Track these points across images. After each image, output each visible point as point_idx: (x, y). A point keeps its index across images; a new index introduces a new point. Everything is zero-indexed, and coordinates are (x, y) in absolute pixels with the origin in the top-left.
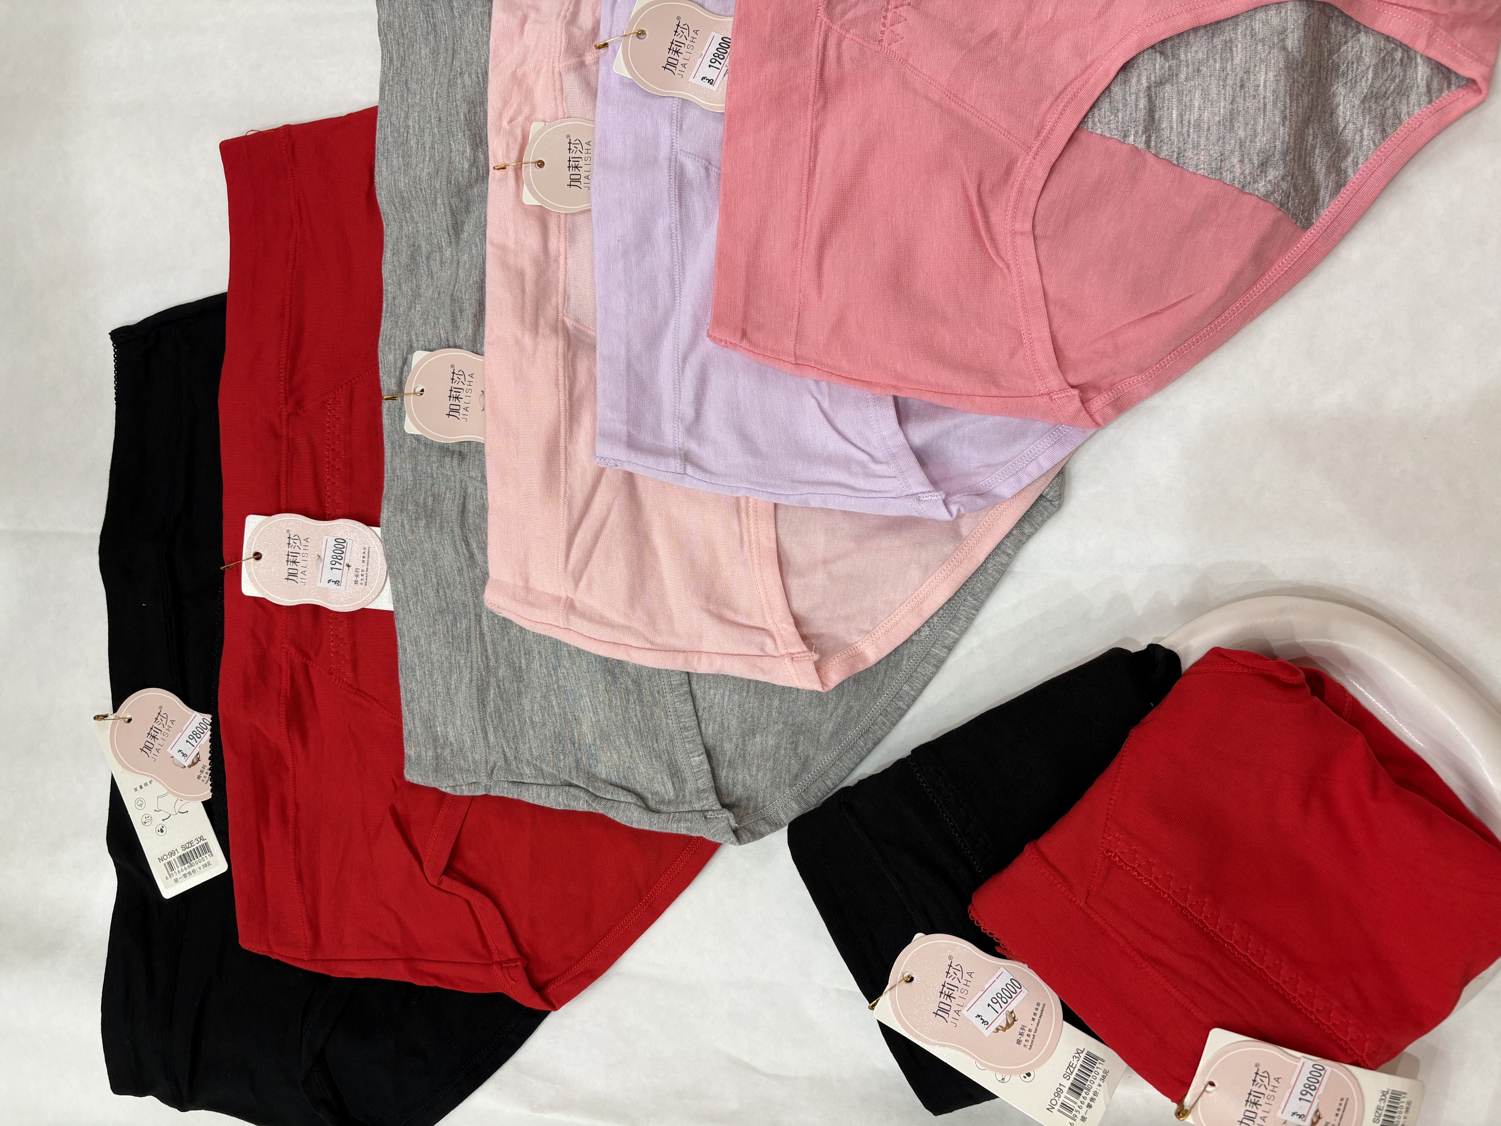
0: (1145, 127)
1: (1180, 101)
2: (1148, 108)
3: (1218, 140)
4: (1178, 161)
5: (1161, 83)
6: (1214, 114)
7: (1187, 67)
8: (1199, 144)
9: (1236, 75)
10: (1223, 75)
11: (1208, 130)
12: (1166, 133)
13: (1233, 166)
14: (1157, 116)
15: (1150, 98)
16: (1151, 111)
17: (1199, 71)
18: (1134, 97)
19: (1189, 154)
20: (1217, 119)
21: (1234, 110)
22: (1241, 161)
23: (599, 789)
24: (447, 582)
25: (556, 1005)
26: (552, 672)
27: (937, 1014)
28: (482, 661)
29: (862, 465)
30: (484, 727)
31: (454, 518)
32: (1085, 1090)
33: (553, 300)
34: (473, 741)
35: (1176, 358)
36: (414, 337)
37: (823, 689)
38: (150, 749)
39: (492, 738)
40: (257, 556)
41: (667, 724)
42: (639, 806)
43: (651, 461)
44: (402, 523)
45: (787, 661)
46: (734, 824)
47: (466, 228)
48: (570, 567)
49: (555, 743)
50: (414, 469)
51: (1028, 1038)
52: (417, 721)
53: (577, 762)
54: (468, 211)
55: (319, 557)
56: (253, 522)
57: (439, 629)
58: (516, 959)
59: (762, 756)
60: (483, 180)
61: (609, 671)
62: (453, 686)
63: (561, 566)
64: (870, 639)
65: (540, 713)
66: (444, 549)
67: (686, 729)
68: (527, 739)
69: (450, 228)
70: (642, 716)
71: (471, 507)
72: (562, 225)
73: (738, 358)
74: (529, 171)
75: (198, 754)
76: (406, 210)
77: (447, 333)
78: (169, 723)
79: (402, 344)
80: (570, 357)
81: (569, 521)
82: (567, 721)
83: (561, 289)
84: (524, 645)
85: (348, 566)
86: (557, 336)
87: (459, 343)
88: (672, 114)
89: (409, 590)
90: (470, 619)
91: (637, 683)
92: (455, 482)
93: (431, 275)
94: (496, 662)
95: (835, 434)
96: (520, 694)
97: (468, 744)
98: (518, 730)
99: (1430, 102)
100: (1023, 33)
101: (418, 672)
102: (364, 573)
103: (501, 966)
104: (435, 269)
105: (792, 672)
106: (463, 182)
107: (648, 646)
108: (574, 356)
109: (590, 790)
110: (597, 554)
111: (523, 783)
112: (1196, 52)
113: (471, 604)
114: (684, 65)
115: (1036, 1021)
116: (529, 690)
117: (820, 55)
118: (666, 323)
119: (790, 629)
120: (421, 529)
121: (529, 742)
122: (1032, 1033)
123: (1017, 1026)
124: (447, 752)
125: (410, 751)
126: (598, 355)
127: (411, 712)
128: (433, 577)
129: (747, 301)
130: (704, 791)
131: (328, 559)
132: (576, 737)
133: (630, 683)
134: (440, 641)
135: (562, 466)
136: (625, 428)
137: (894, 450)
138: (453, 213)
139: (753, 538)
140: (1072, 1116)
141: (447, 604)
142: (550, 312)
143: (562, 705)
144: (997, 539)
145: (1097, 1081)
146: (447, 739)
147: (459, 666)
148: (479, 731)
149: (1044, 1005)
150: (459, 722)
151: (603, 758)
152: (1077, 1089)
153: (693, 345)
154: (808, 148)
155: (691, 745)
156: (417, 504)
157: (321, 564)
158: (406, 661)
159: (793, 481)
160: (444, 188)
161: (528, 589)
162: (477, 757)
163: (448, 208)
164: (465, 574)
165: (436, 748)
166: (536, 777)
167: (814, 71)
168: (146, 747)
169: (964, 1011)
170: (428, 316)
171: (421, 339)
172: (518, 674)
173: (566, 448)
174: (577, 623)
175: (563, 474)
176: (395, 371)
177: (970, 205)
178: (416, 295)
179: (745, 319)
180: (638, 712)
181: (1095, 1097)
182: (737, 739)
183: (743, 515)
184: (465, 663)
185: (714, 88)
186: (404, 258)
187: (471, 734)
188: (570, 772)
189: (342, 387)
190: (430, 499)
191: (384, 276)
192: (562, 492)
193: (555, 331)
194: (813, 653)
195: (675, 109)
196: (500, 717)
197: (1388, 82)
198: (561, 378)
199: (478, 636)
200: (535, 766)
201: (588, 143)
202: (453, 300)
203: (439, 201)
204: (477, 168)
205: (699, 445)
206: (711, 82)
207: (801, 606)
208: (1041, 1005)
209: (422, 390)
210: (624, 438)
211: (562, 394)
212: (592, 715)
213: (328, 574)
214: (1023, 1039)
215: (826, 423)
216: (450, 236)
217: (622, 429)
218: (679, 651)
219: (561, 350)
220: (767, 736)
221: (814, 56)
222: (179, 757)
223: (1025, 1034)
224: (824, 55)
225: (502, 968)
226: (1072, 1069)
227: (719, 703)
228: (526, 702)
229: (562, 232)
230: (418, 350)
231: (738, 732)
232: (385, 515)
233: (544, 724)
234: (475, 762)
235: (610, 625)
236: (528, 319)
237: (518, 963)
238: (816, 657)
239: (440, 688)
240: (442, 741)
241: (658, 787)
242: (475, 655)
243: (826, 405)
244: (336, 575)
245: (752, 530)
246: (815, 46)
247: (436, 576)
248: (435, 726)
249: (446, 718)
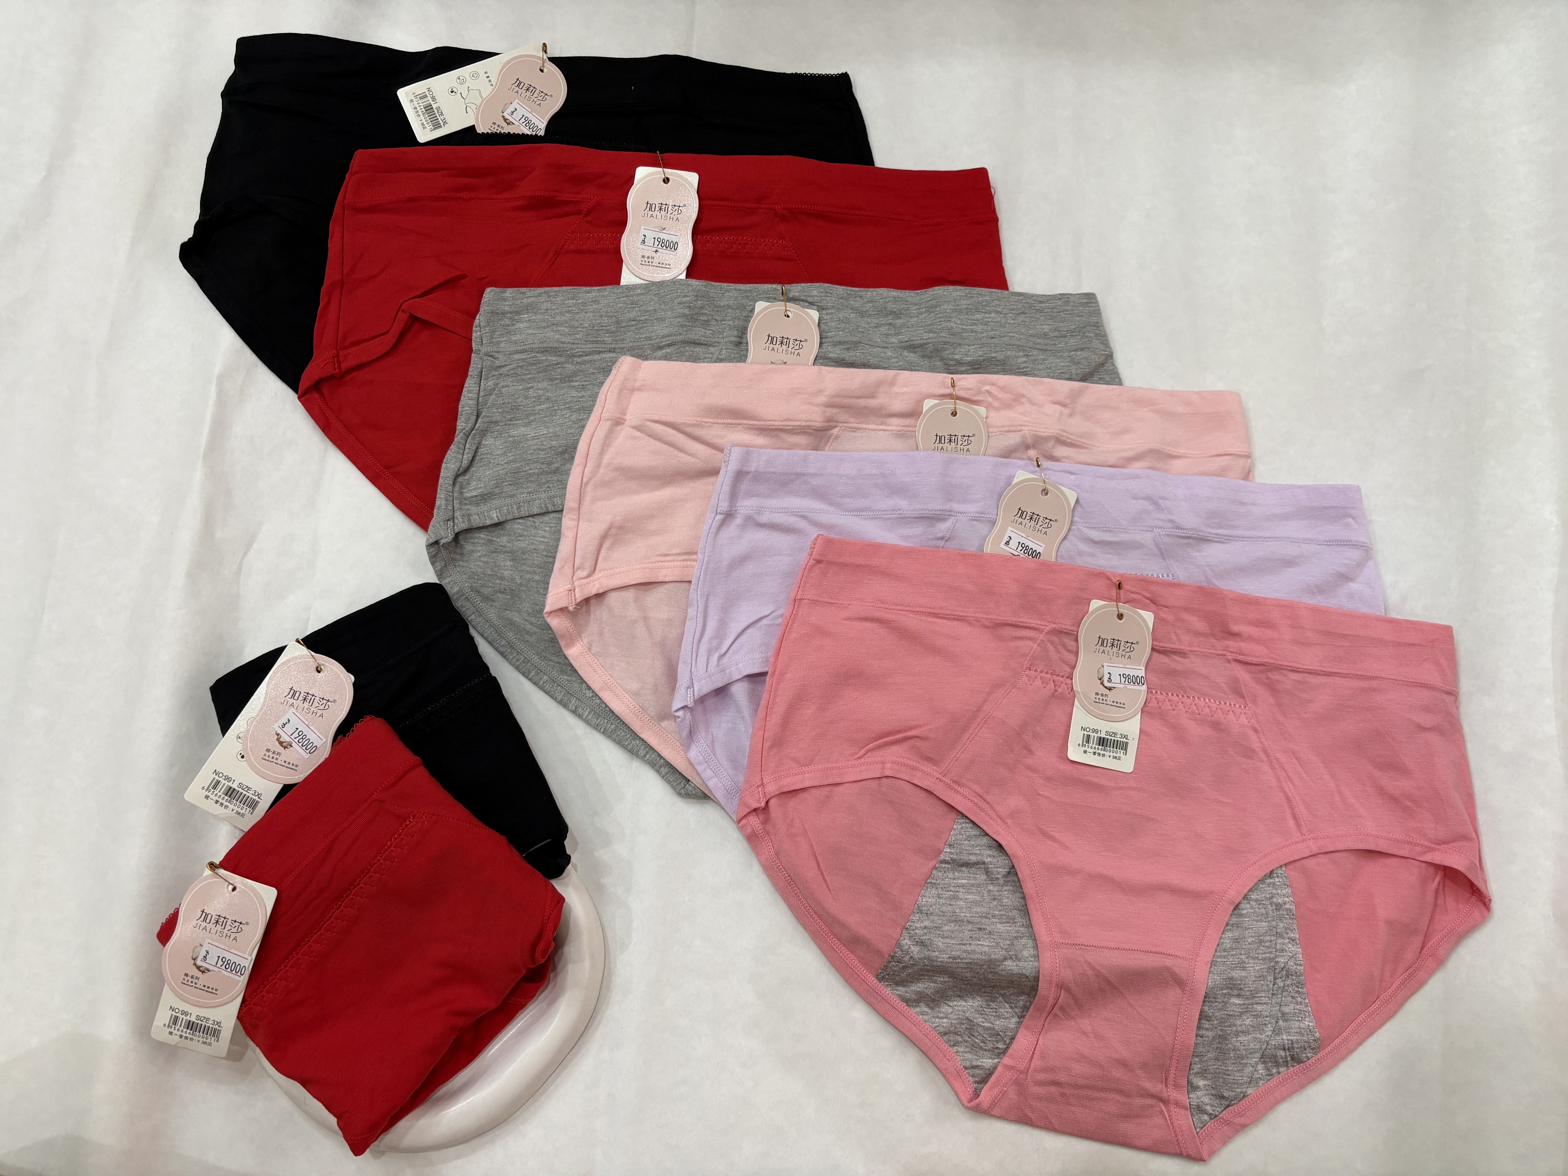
0: (955, 860)
1: (973, 885)
2: (970, 862)
3: (942, 912)
4: (929, 883)
5: (987, 872)
6: (961, 908)
7: (997, 891)
8: (940, 898)
9: (988, 925)
10: (990, 916)
11: (950, 905)
12: (951, 875)
13: (922, 922)
14: (963, 869)
15: (976, 863)
16: (967, 864)
17: (994, 899)
18: (978, 852)
19: (934, 891)
20: (957, 911)
21: (963, 922)
22: (925, 927)
23: (473, 439)
24: (641, 328)
25: (303, 398)
26: (568, 406)
27: (291, 689)
28: (578, 352)
29: (718, 648)
30: (526, 351)
31: (689, 336)
32: (229, 799)
33: (852, 420)
34: (515, 342)
35: (786, 880)
36: (830, 311)
37: (546, 613)
38: (518, 86)
39: (516, 357)
40: (666, 180)
41: (524, 493)
42: (459, 469)
43: (726, 488)
44: (688, 296)
45: (569, 586)
46: (442, 542)
47: (912, 355)
48: (648, 423)
49: (512, 406)
50: (729, 307)
51: (271, 757)
52: (532, 299)
53: (496, 423)
54: (923, 356)
55: (664, 229)
56: (692, 178)
57: (604, 320)
58: (341, 368)
59: (495, 566)
60: (946, 369)
61: (566, 450)
62: (559, 328)
63: (648, 416)
64: (584, 651)
65: (535, 395)
66: (666, 327)
67: (519, 508)
68: (516, 384)
69: (911, 343)
70: (530, 474)
71: (698, 349)
72: (909, 429)
73: (803, 557)
74: (950, 405)
75: (513, 124)
76: (927, 309)
77: (831, 337)
78: (538, 102)
79: (825, 302)
80: (808, 430)
81: (683, 423)
82: (528, 416)
83: (860, 426)
84: (589, 384)
85: (656, 251)
86: (824, 422)
87: (825, 346)
88: (984, 514)
89: (635, 298)
90: (611, 344)
91: (556, 471)
92: (718, 338)
93: (878, 326)
94: (577, 363)
95: (743, 628)
96: (551, 380)
97: (513, 338)
98: (522, 377)
99: (966, 1068)
100: (1030, 774)
101: (571, 302)
102: (650, 264)
103: (335, 357)
104: (882, 329)
105: (560, 590)
106: (945, 354)
107: (585, 480)
108: (810, 434)
109: (473, 432)
110: (658, 444)
111: (481, 380)
112: (1008, 898)
113: (623, 346)
114: (1021, 523)
115: (284, 764)
116: (554, 386)
117: (1022, 624)
118: (831, 504)
119: (594, 588)
120: (682, 310)
121: (513, 386)
122: (274, 760)
123: (280, 749)
124: (507, 321)
125: (509, 292)
126: (809, 451)
127: (540, 295)
128: (645, 317)
129: (844, 565)
130: (469, 520)
131: (662, 236)
132: (515, 422)
133: (557, 466)
134: (595, 320)
135: (726, 421)
136: (752, 470)
137: (727, 671)
138: (921, 345)
139: (666, 564)
140: (210, 788)
141: (624, 327)
142: (843, 417)
143: (541, 412)
144: (656, 748)
145: (236, 808)
146: (518, 322)
147: (575, 334)
148: (523, 347)
149: (296, 770)
150: (530, 331)
151: (498, 443)
152: (230, 793)
153: (815, 524)
154: (954, 613)
155: (506, 511)
156: (701, 308)
157: (658, 230)
158: (580, 293)
159: (708, 595)
160: (940, 340)
161: (633, 390)
162: (503, 345)
163: (925, 341)
164: (647, 343)
165: (511, 313)
166: (485, 390)
167: (1009, 618)
168: (520, 83)
169: (293, 710)
170: (845, 323)
171: (828, 317)
172: (568, 379)
173: (740, 424)
174: (605, 426)
175: (720, 421)
176: (804, 296)
177: (905, 731)
178: (862, 314)
179: (831, 563)
180: (533, 471)
181: (223, 807)
182: (509, 547)
183: (684, 557)
184: (577, 339)
185: (1002, 545)
186: (891, 306)
187: (521, 341)
188: (488, 417)
189: (795, 252)
190: (705, 318)
191: (878, 289)
192: (706, 420)
193: (829, 421)
194: (574, 606)
195: (988, 516)
196: (535, 364)
197: (981, 1038)
198: (792, 423)
199: (598, 349)
200: (494, 389)
201: (968, 450)
202: (856, 343)
203: (931, 335)
204: (955, 365)
205: (738, 525)
206: (1007, 543)
207: (612, 598)
208: (296, 768)
209: (788, 316)
210: (745, 469)
211: (780, 423)
212: (532, 435)
213: (650, 235)
214: (270, 754)
215: (751, 621)
216: (906, 342)
217: (752, 467)
218: (580, 504)
219: (812, 424)
220: (511, 570)
221: (1021, 620)
222: (511, 108)
223: (274, 755)
224: (1022, 627)
225: (334, 357)
226: (246, 789)
227: (538, 534)
228: (545, 384)
229: (904, 428)
230: (820, 314)
231: (515, 548)
232: (694, 282)
233: (526, 398)
234: (499, 343)
235: (602, 452)
236: (838, 400)
237: (337, 370)
238: (571, 608)
239: (558, 318)
240: (516, 318)
241: (474, 484)
242: (583, 346)
243: (765, 621)
244: (649, 241)
245: (673, 563)
246: (1029, 621)
247: (646, 320)
248: (527, 313)
249: (534, 322)
